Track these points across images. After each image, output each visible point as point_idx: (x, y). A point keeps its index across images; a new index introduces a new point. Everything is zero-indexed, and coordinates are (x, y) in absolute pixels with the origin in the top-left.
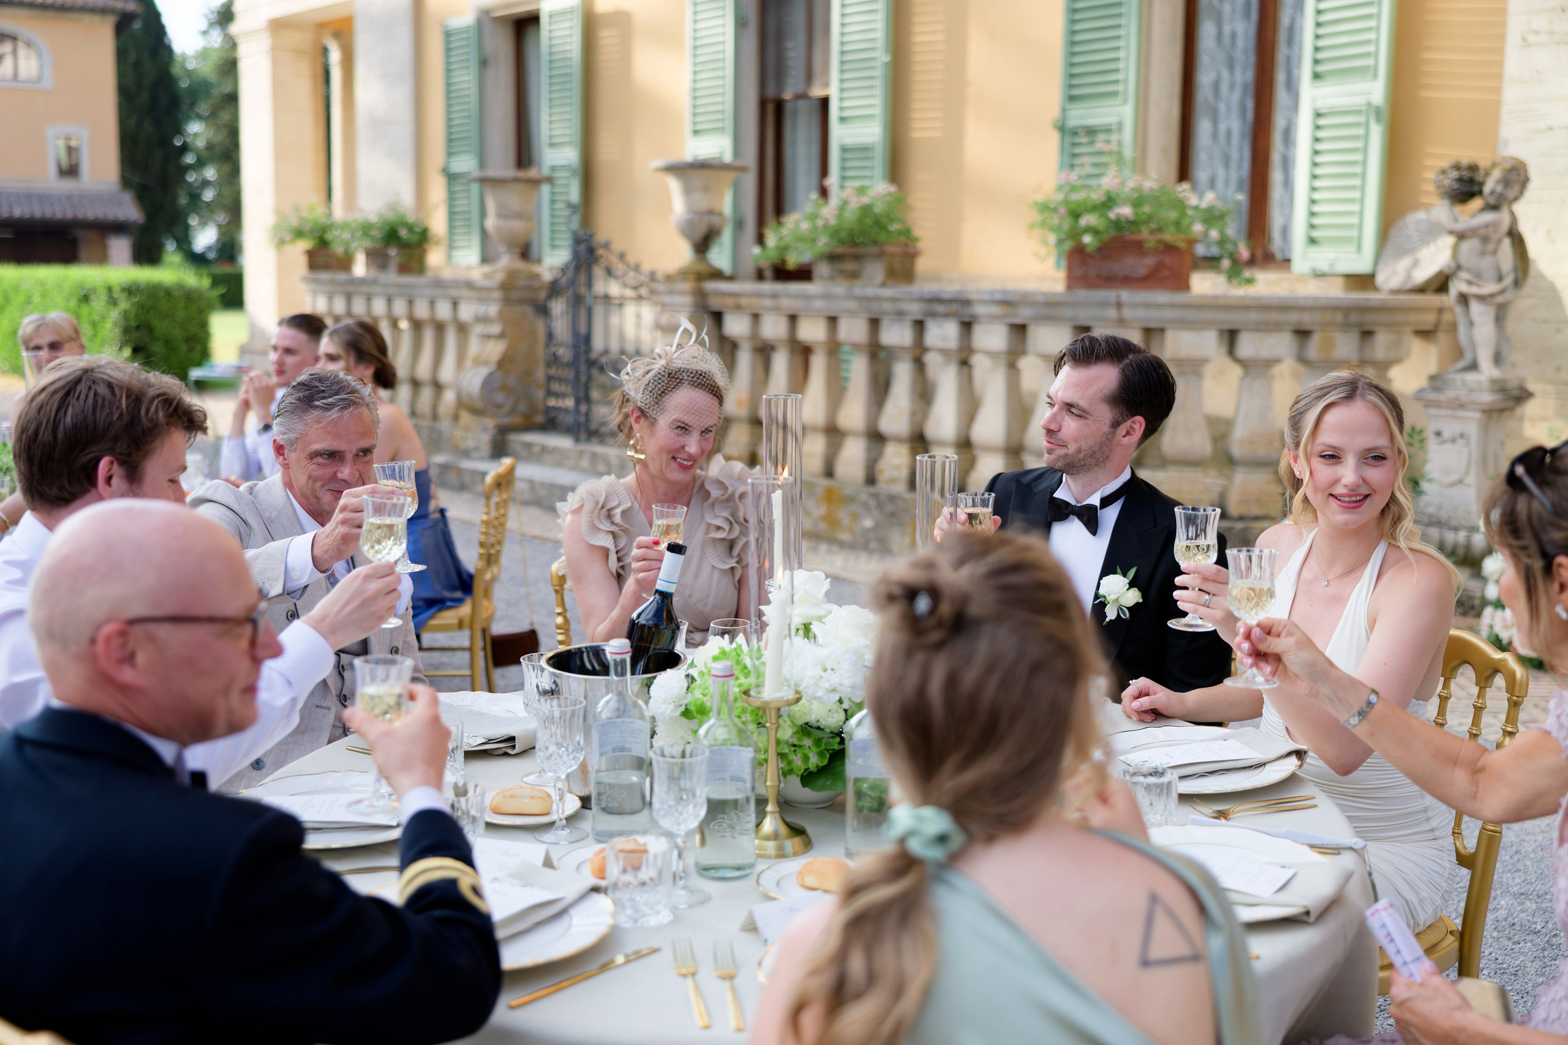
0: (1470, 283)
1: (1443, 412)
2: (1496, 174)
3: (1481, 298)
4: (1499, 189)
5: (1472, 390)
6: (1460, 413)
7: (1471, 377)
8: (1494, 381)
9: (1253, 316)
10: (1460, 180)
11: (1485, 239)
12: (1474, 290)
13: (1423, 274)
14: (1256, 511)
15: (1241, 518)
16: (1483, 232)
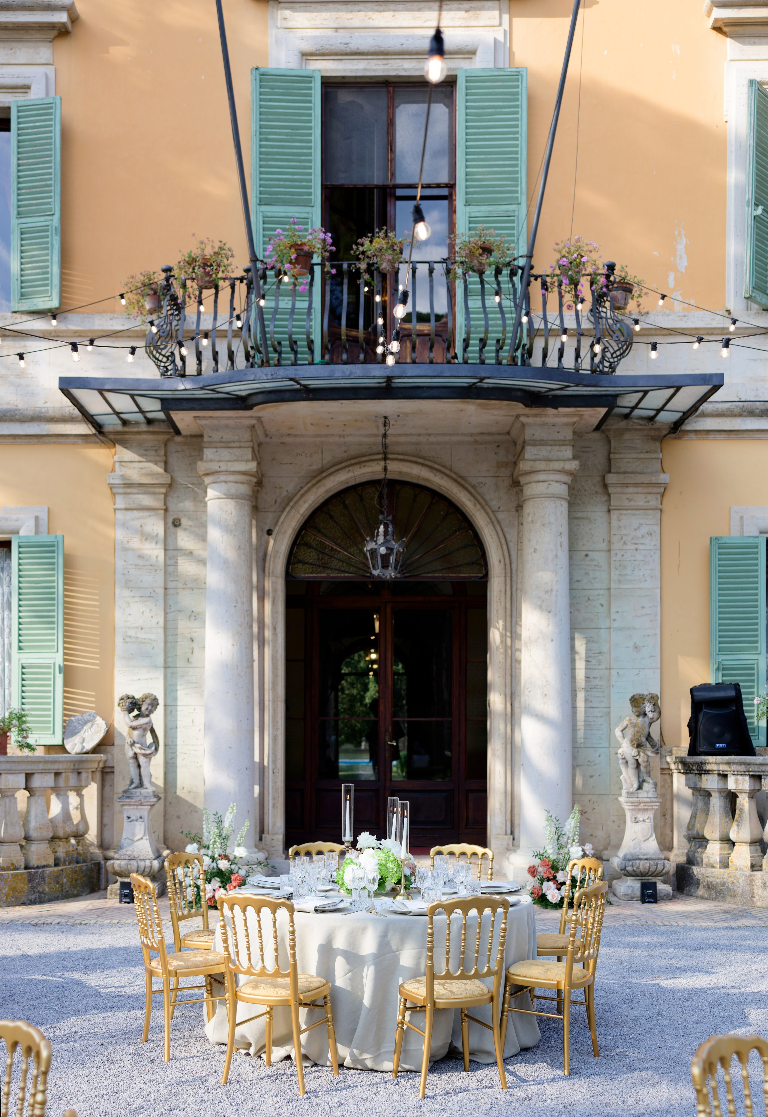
0: (140, 749)
1: (132, 807)
2: (148, 701)
3: (145, 755)
4: (150, 708)
5: (145, 797)
6: (140, 807)
7: (143, 791)
8: (154, 792)
9: (41, 766)
10: (131, 703)
11: (145, 730)
12: (143, 752)
13: (89, 745)
14: (44, 863)
15: (38, 867)
16: (144, 726)
